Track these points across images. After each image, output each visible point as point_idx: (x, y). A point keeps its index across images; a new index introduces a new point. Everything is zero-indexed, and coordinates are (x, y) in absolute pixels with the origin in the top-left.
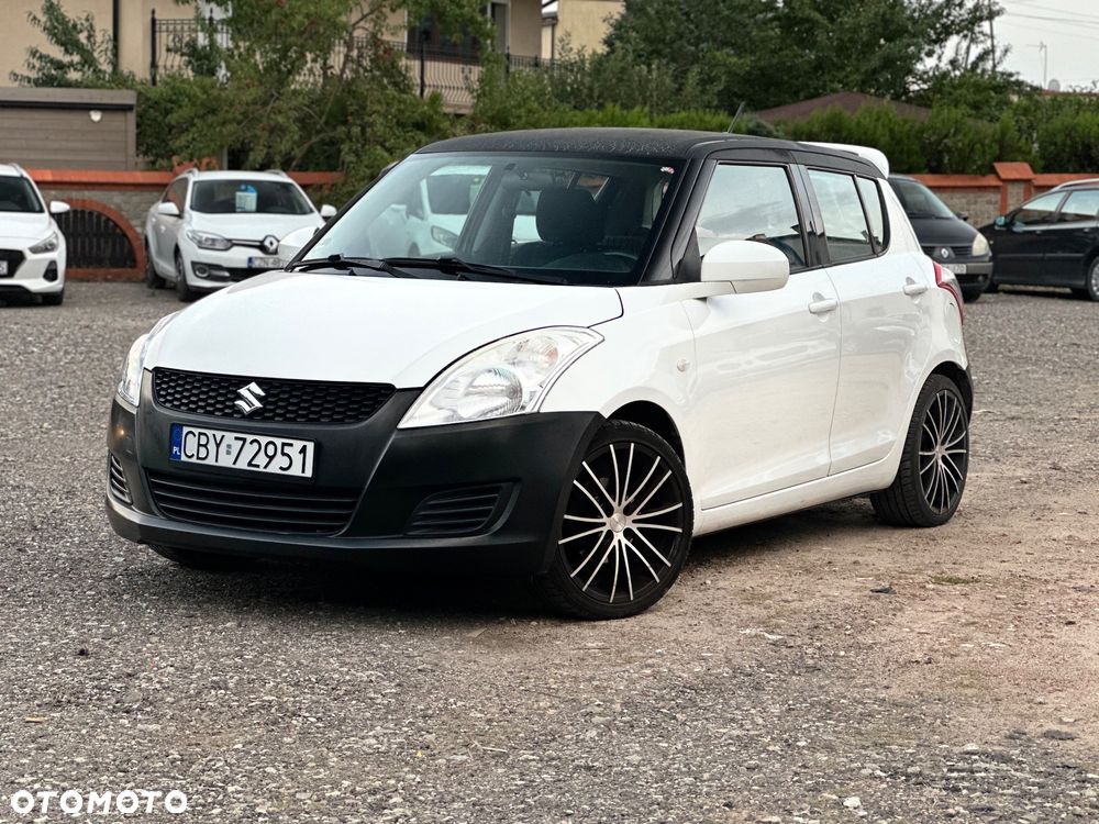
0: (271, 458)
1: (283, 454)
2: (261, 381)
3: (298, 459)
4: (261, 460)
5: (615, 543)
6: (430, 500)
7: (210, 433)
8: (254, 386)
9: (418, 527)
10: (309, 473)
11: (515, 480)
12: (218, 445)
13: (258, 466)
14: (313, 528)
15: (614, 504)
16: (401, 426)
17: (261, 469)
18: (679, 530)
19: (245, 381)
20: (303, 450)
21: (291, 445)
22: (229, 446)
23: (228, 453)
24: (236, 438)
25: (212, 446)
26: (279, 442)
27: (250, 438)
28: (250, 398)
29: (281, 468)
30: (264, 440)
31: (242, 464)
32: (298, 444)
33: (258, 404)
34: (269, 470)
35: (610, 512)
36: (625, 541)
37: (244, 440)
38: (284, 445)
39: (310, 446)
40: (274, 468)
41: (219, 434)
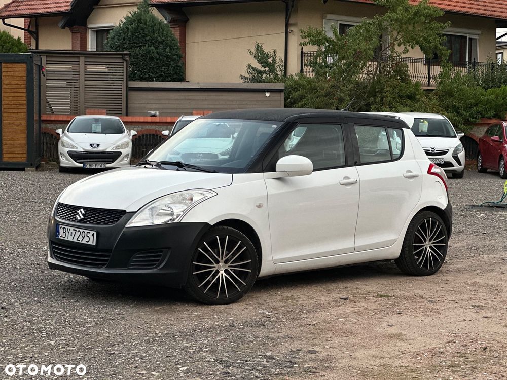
0: (83, 237)
1: (87, 236)
2: (85, 208)
3: (91, 238)
4: (80, 238)
5: (220, 274)
6: (137, 255)
7: (66, 227)
8: (82, 210)
9: (133, 265)
10: (94, 244)
11: (169, 248)
12: (68, 232)
13: (79, 240)
14: (98, 265)
15: (220, 259)
16: (126, 226)
17: (80, 242)
18: (250, 271)
19: (80, 208)
20: (93, 235)
21: (89, 233)
22: (72, 233)
23: (71, 235)
24: (74, 230)
25: (67, 233)
26: (86, 231)
27: (77, 230)
28: (80, 215)
29: (86, 241)
30: (81, 230)
31: (75, 240)
32: (92, 232)
33: (82, 217)
34: (82, 242)
35: (218, 262)
36: (224, 274)
37: (76, 230)
38: (87, 232)
39: (95, 233)
40: (84, 242)
41: (69, 228)
